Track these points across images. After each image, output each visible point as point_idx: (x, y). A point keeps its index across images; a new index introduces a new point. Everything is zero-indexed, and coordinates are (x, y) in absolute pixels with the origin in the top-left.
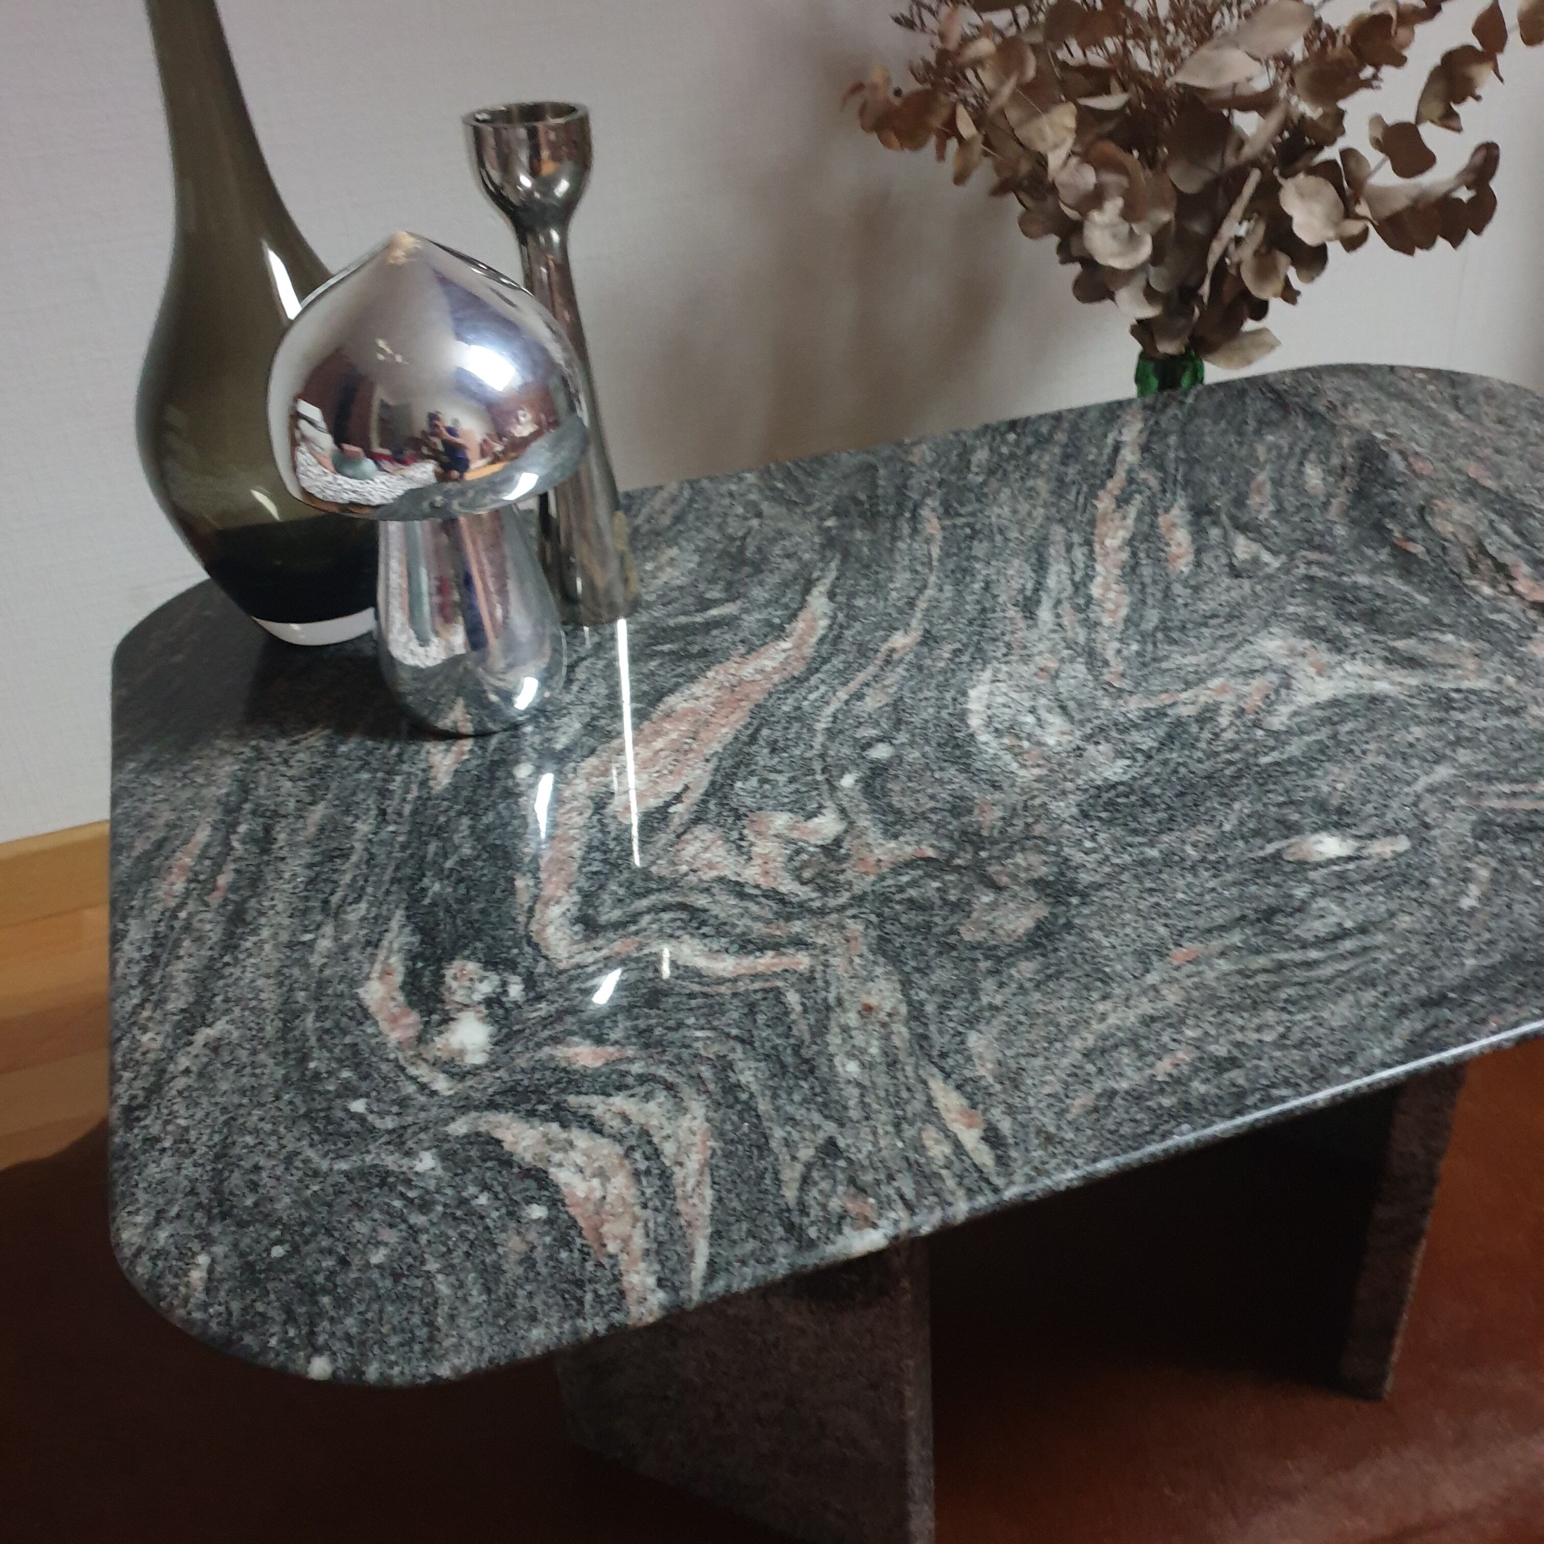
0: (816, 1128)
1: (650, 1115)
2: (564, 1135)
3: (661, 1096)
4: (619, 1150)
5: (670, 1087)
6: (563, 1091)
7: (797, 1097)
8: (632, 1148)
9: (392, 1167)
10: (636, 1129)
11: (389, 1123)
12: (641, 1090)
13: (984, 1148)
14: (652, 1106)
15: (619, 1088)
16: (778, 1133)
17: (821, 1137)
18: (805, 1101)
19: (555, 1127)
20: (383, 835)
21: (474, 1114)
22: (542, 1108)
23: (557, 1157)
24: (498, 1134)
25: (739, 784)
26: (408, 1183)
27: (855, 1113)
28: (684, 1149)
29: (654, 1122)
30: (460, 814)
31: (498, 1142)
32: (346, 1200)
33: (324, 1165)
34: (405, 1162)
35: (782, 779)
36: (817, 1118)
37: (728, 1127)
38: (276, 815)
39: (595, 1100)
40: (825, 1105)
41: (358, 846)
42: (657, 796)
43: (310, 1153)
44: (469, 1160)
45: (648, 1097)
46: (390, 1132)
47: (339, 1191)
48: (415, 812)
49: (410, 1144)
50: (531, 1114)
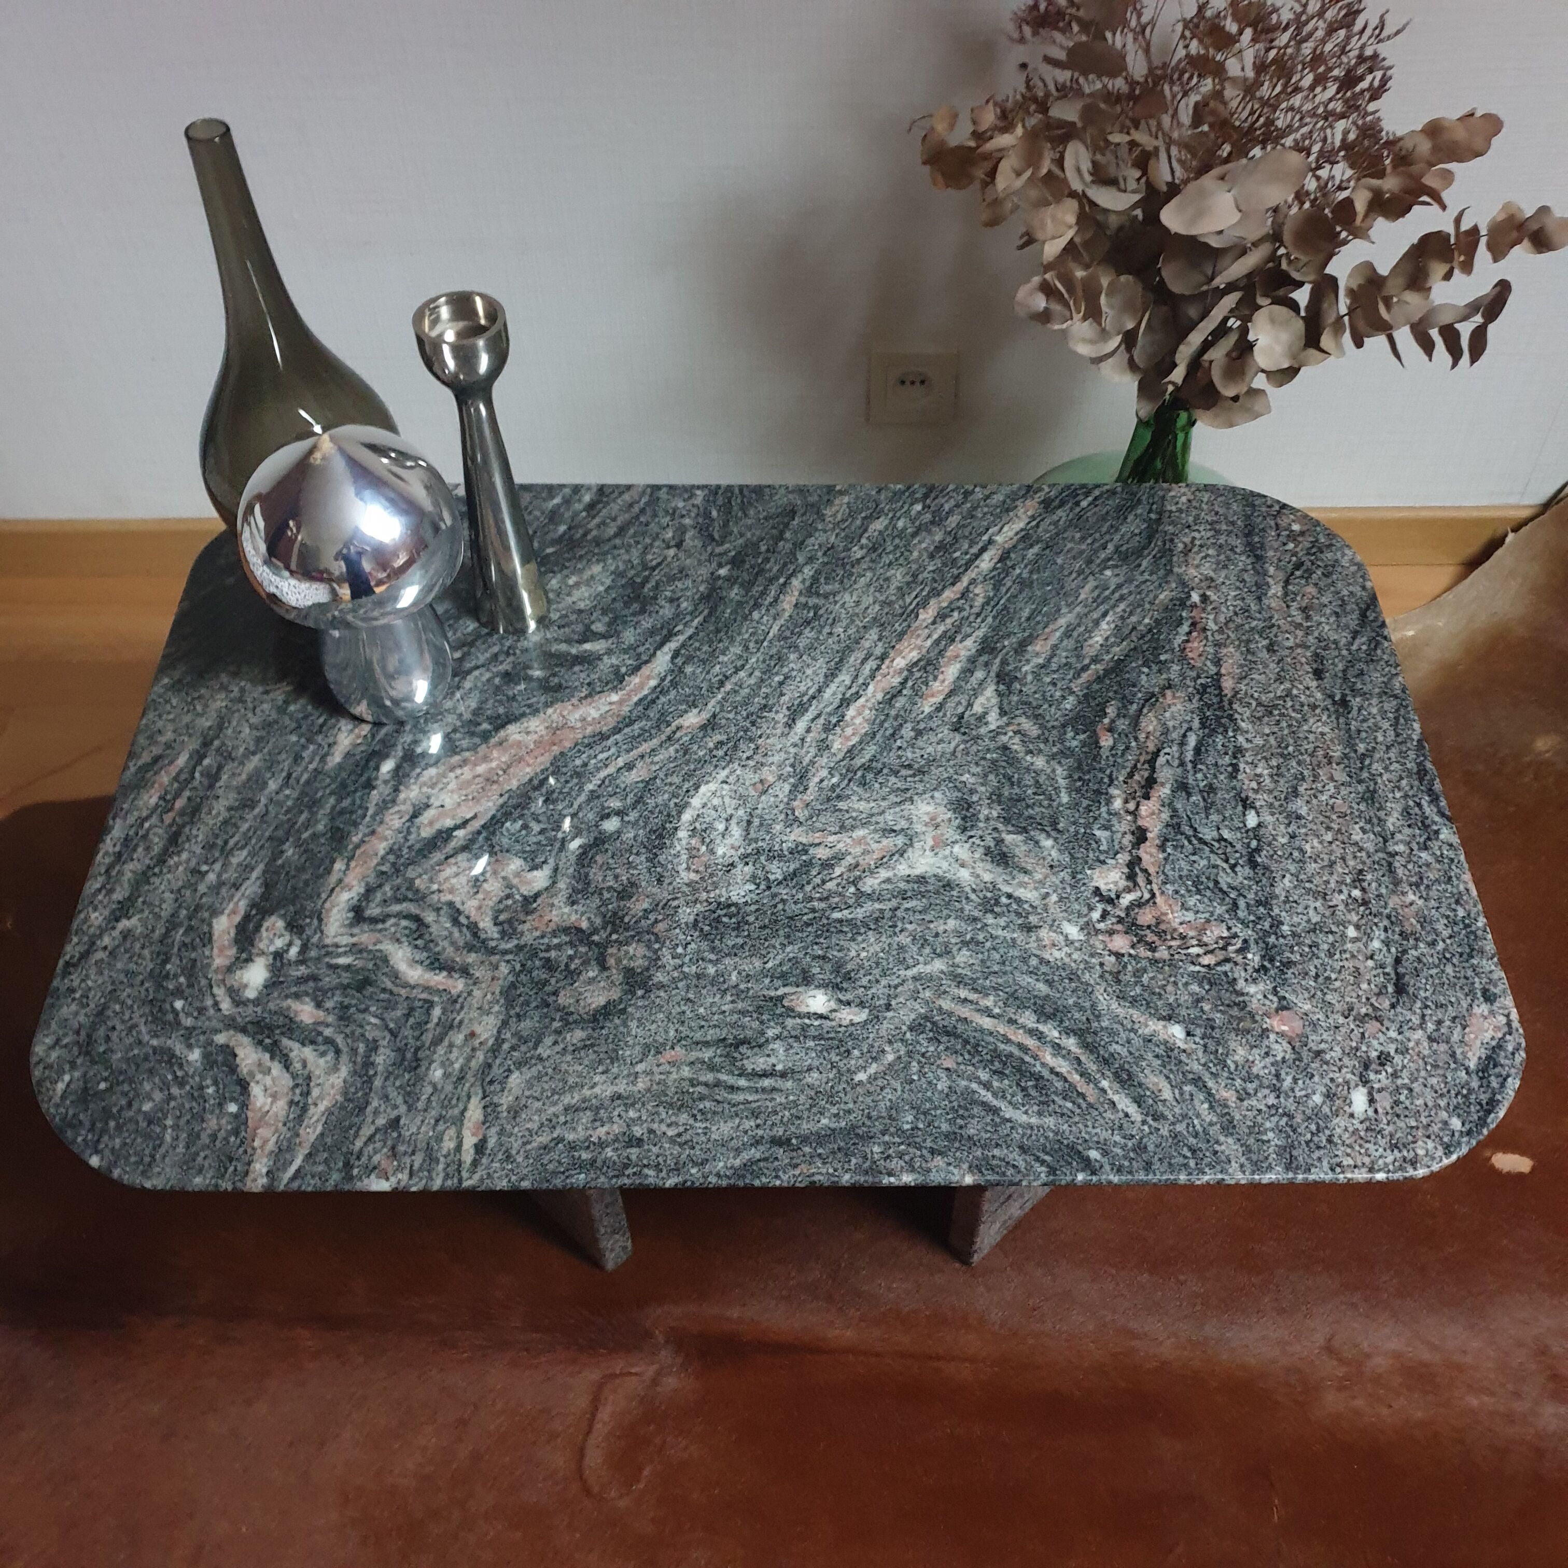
0: (395, 1107)
1: (317, 1066)
2: (269, 1064)
3: (330, 1056)
4: (291, 1084)
5: (338, 1052)
6: (283, 1034)
7: (398, 1083)
8: (297, 1085)
9: (178, 1053)
10: (306, 1072)
11: (188, 1022)
12: (322, 1048)
13: (472, 1151)
14: (322, 1061)
15: (313, 1042)
16: (375, 1103)
17: (395, 1113)
18: (401, 1087)
19: (267, 1056)
20: (281, 797)
21: (232, 1032)
22: (267, 1041)
23: (259, 1077)
24: (238, 1051)
25: (508, 824)
26: (181, 1066)
27: (420, 1105)
28: (321, 1097)
29: (317, 1073)
30: (331, 794)
31: (235, 1056)
32: (147, 1065)
33: (146, 1038)
34: (185, 1051)
35: (536, 827)
36: (400, 1100)
37: (353, 1090)
38: (230, 757)
39: (295, 1046)
40: (409, 1094)
41: (264, 801)
42: (453, 818)
43: (143, 1029)
44: (216, 1062)
45: (323, 1054)
46: (187, 1028)
47: (146, 1059)
48: (308, 782)
49: (192, 1041)
50: (260, 1043)
